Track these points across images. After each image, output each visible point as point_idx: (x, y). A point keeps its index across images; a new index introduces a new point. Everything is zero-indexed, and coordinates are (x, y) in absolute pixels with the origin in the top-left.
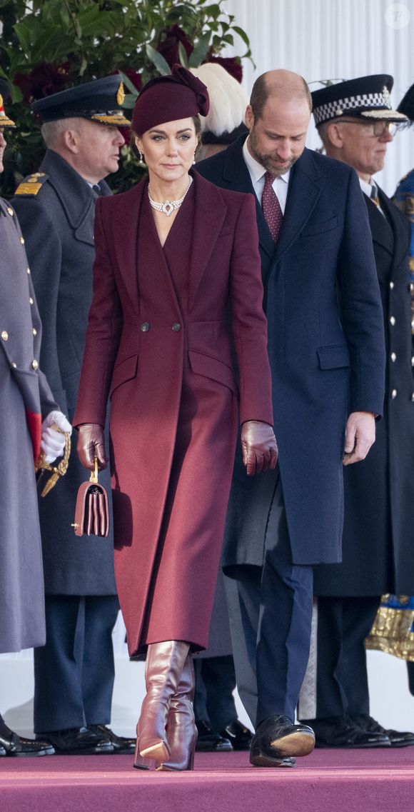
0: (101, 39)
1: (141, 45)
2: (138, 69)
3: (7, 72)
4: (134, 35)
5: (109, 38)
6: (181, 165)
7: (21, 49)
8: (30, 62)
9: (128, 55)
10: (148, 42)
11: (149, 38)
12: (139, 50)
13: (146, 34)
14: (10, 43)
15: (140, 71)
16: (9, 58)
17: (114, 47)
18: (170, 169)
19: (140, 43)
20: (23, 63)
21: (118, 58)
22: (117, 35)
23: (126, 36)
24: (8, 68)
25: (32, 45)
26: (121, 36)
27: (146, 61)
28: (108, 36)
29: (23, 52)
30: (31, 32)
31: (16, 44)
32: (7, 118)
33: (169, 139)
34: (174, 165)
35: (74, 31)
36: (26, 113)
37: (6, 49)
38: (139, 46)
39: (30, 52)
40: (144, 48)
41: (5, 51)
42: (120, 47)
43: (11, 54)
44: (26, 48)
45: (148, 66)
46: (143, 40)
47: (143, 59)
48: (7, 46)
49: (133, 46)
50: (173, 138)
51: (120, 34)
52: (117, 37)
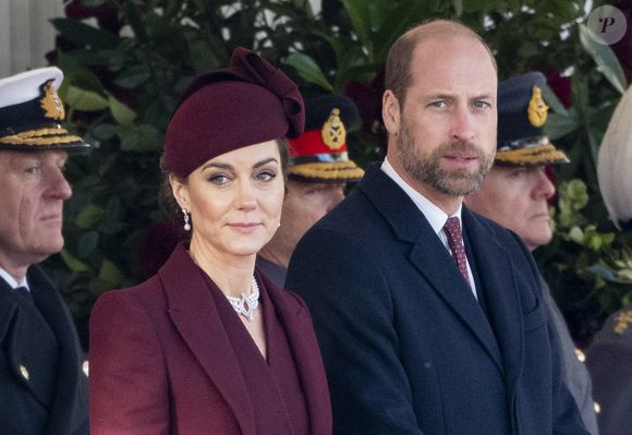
0: (496, 17)
1: (568, 25)
2: (564, 67)
3: (331, 80)
4: (555, 8)
5: (510, 15)
6: (262, 224)
7: (355, 38)
8: (372, 61)
9: (546, 44)
10: (580, 20)
11: (581, 13)
12: (564, 35)
13: (577, 7)
14: (336, 29)
15: (568, 72)
16: (334, 53)
17: (521, 31)
18: (244, 233)
19: (565, 22)
20: (360, 62)
21: (528, 51)
22: (525, 9)
23: (541, 11)
24: (332, 73)
25: (374, 30)
26: (532, 11)
27: (578, 54)
28: (508, 10)
29: (359, 43)
30: (373, 7)
31: (346, 29)
32: (352, 164)
33: (240, 181)
34: (251, 225)
35: (448, 6)
36: (368, 150)
37: (329, 39)
38: (564, 27)
39: (371, 43)
40: (575, 31)
41: (328, 43)
42: (530, 30)
43: (337, 48)
44: (365, 36)
45: (581, 62)
46: (570, 17)
47: (572, 50)
48: (330, 33)
49: (551, 29)
50: (245, 177)
51: (531, 7)
52: (525, 13)
